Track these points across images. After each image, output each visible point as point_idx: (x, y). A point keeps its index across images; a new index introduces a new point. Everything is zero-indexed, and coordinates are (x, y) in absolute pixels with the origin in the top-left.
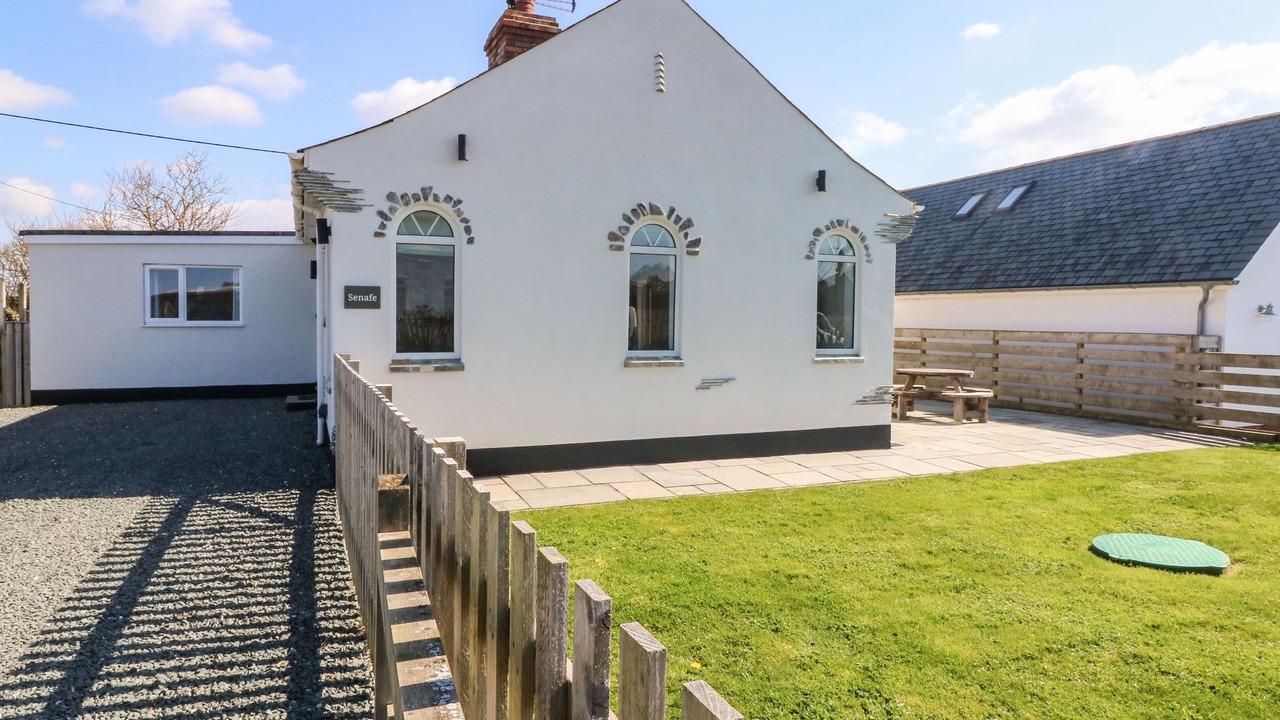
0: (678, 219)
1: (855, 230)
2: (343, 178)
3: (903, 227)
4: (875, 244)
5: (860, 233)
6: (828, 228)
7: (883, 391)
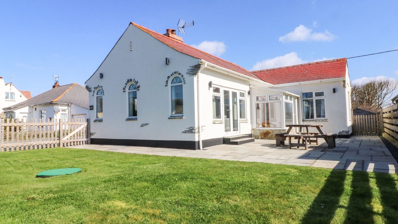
0: (135, 81)
2: (90, 86)
3: (195, 69)
4: (186, 77)
5: (181, 74)
6: (171, 75)
7: (191, 128)
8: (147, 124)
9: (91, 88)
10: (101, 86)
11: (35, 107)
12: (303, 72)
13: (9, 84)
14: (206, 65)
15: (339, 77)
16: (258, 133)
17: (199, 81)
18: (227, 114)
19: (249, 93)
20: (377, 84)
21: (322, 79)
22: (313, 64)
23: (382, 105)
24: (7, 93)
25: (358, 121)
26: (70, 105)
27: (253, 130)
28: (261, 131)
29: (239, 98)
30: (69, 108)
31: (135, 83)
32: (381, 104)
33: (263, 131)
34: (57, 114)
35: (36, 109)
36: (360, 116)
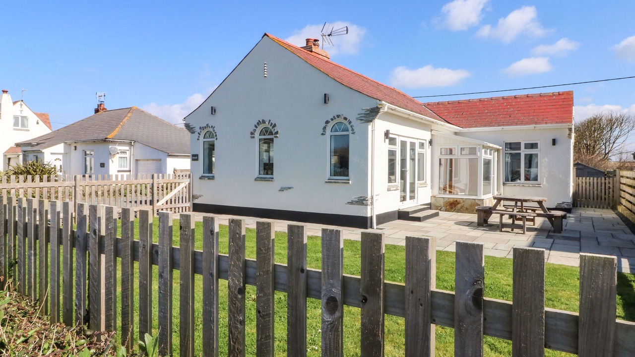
0: (272, 124)
1: (345, 119)
2: (192, 124)
3: (372, 113)
4: (357, 124)
5: (348, 120)
6: (332, 120)
7: (362, 198)
8: (290, 188)
9: (194, 127)
10: (212, 126)
11: (75, 145)
12: (506, 110)
13: (19, 103)
14: (386, 108)
15: (562, 122)
16: (441, 203)
17: (376, 131)
18: (403, 177)
19: (431, 142)
20: (604, 121)
21: (536, 123)
22: (521, 97)
23: (610, 155)
24: (16, 118)
25: (582, 186)
26: (133, 144)
27: (433, 198)
28: (446, 200)
29: (418, 150)
30: (131, 149)
31: (271, 125)
32: (608, 153)
33: (449, 200)
34: (114, 157)
35: (76, 147)
36: (586, 179)
